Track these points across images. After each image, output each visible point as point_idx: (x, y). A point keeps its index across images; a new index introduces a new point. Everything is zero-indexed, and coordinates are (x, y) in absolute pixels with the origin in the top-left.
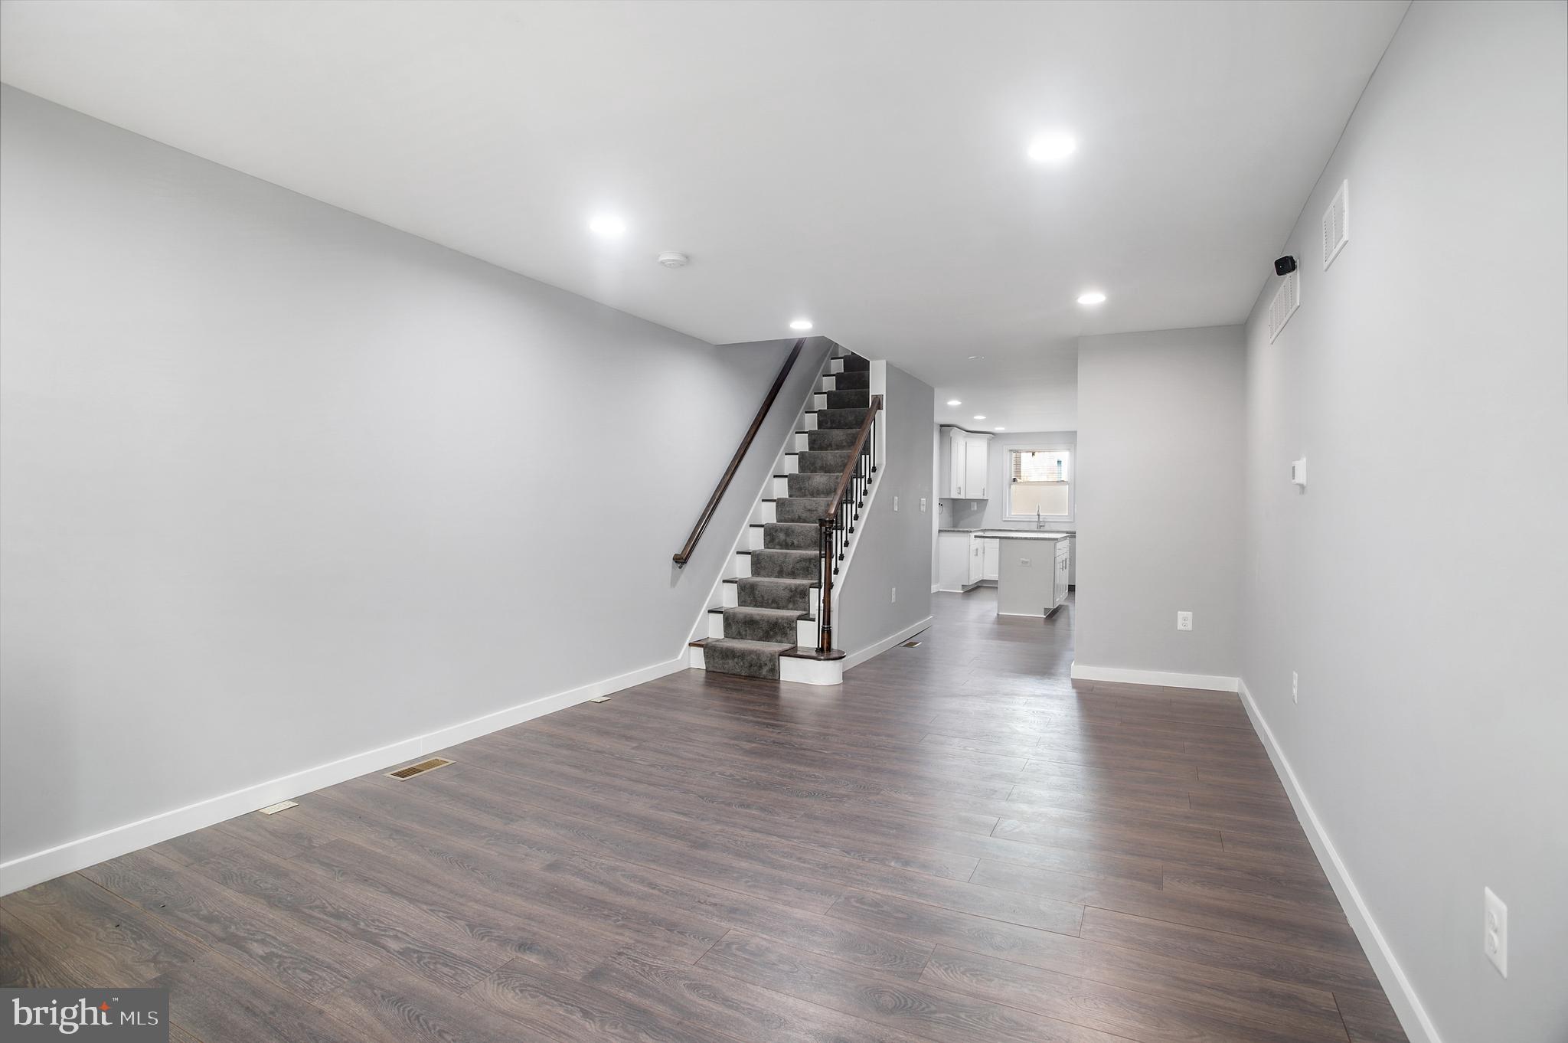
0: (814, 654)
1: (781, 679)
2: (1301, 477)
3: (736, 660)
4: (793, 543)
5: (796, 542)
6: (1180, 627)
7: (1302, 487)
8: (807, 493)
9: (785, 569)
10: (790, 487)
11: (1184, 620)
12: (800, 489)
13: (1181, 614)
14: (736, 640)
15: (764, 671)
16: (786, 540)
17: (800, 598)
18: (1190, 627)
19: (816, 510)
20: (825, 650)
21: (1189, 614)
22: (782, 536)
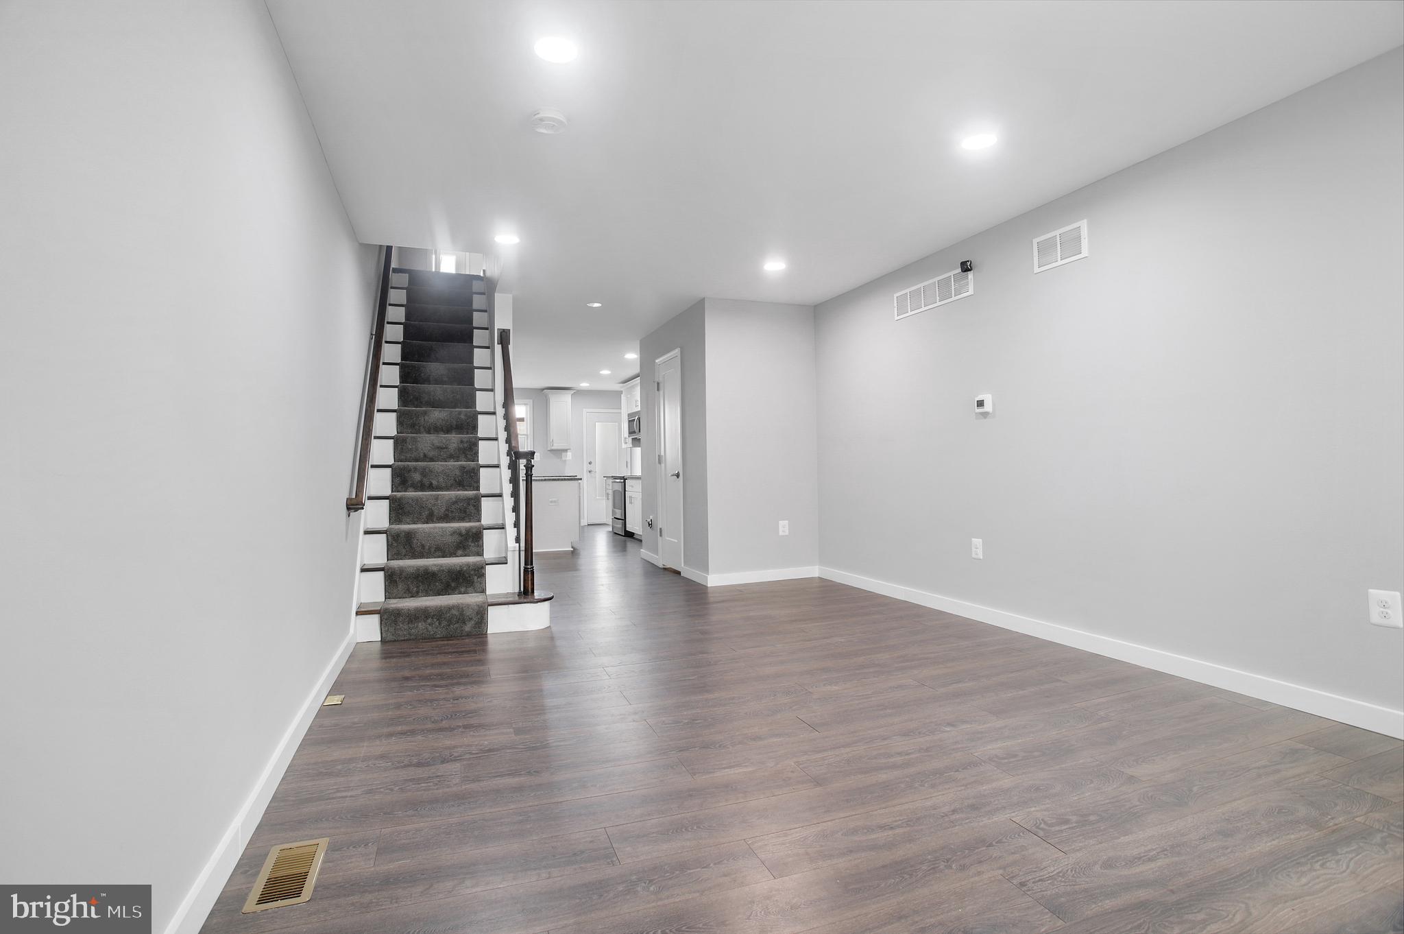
0: (517, 598)
1: (488, 632)
2: (988, 407)
3: (429, 621)
4: (431, 484)
5: (434, 482)
6: (781, 533)
7: (985, 415)
8: (422, 430)
9: (436, 512)
10: (400, 423)
11: (784, 527)
12: (413, 426)
13: (781, 523)
14: (407, 600)
15: (468, 628)
16: (421, 481)
17: (472, 541)
18: (787, 533)
19: (446, 448)
20: (526, 593)
21: (786, 522)
22: (417, 477)
